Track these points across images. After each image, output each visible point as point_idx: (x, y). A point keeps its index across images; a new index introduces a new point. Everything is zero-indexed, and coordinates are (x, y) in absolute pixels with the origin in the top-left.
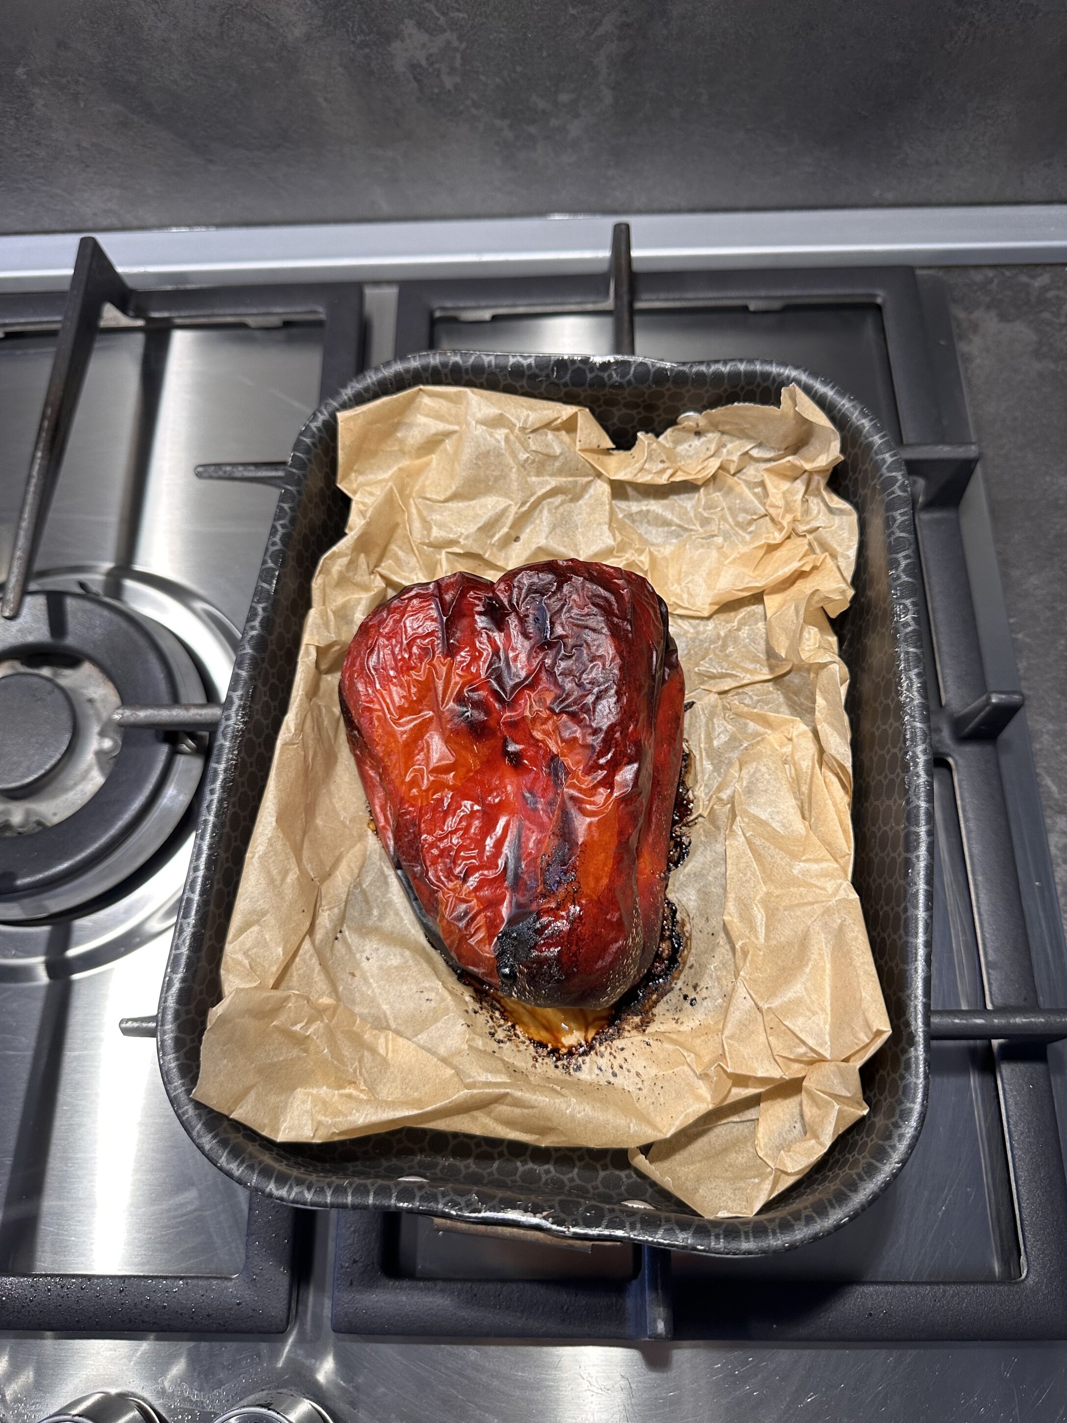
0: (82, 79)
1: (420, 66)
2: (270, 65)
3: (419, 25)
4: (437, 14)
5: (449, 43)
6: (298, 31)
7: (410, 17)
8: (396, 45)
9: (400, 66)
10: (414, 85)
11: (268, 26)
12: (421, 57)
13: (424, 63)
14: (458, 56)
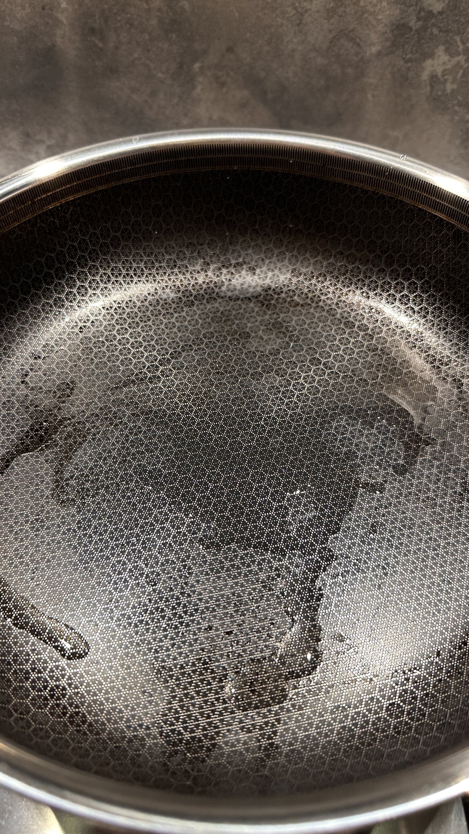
0: (232, 73)
1: (436, 76)
2: (349, 70)
3: (446, 50)
4: (459, 43)
5: (459, 62)
6: (374, 50)
7: (443, 44)
8: (429, 62)
9: (425, 76)
10: (428, 89)
11: (358, 45)
12: (439, 71)
13: (440, 74)
14: (461, 71)
